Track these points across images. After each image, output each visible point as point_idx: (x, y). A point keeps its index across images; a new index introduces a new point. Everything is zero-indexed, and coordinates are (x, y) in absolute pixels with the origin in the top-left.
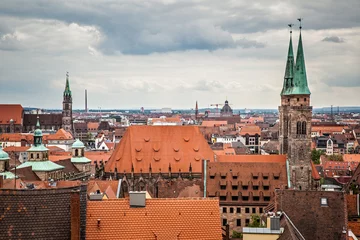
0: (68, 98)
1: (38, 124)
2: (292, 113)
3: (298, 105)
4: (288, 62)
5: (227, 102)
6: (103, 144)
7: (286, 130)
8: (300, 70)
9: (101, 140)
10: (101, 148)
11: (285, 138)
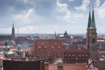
0: (13, 30)
1: (7, 39)
2: (91, 35)
3: (93, 32)
4: (89, 18)
5: (66, 31)
6: (25, 46)
7: (89, 41)
8: (93, 21)
9: (24, 44)
10: (24, 47)
11: (88, 43)
